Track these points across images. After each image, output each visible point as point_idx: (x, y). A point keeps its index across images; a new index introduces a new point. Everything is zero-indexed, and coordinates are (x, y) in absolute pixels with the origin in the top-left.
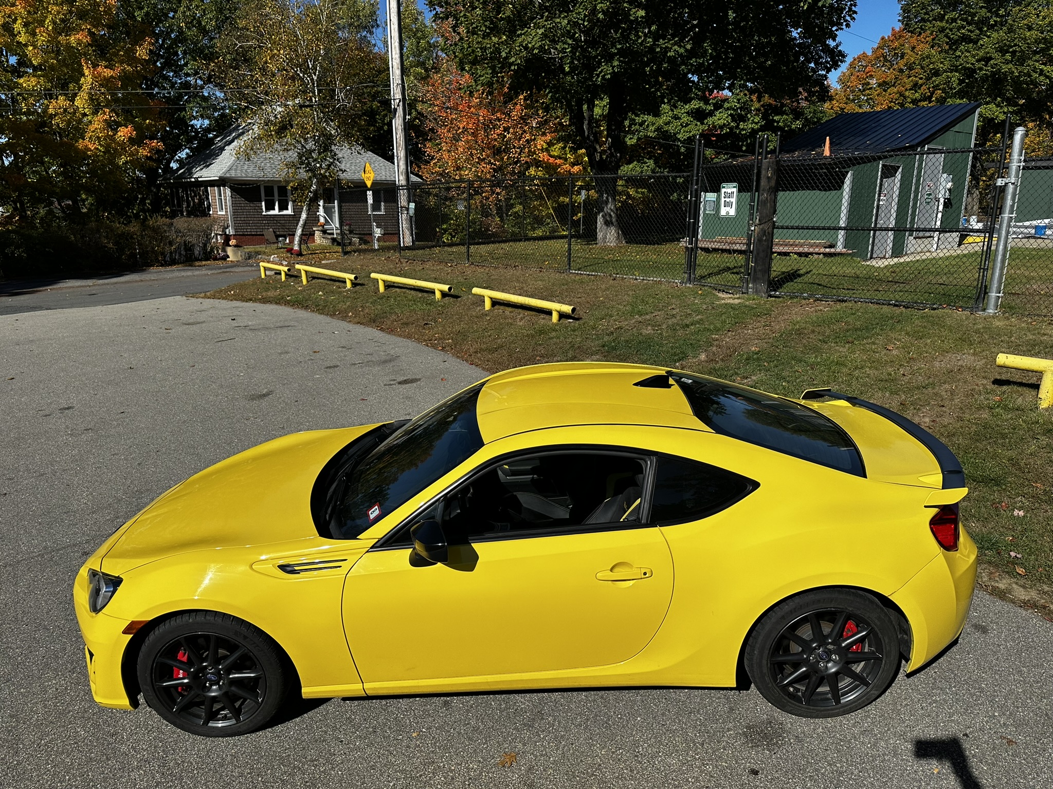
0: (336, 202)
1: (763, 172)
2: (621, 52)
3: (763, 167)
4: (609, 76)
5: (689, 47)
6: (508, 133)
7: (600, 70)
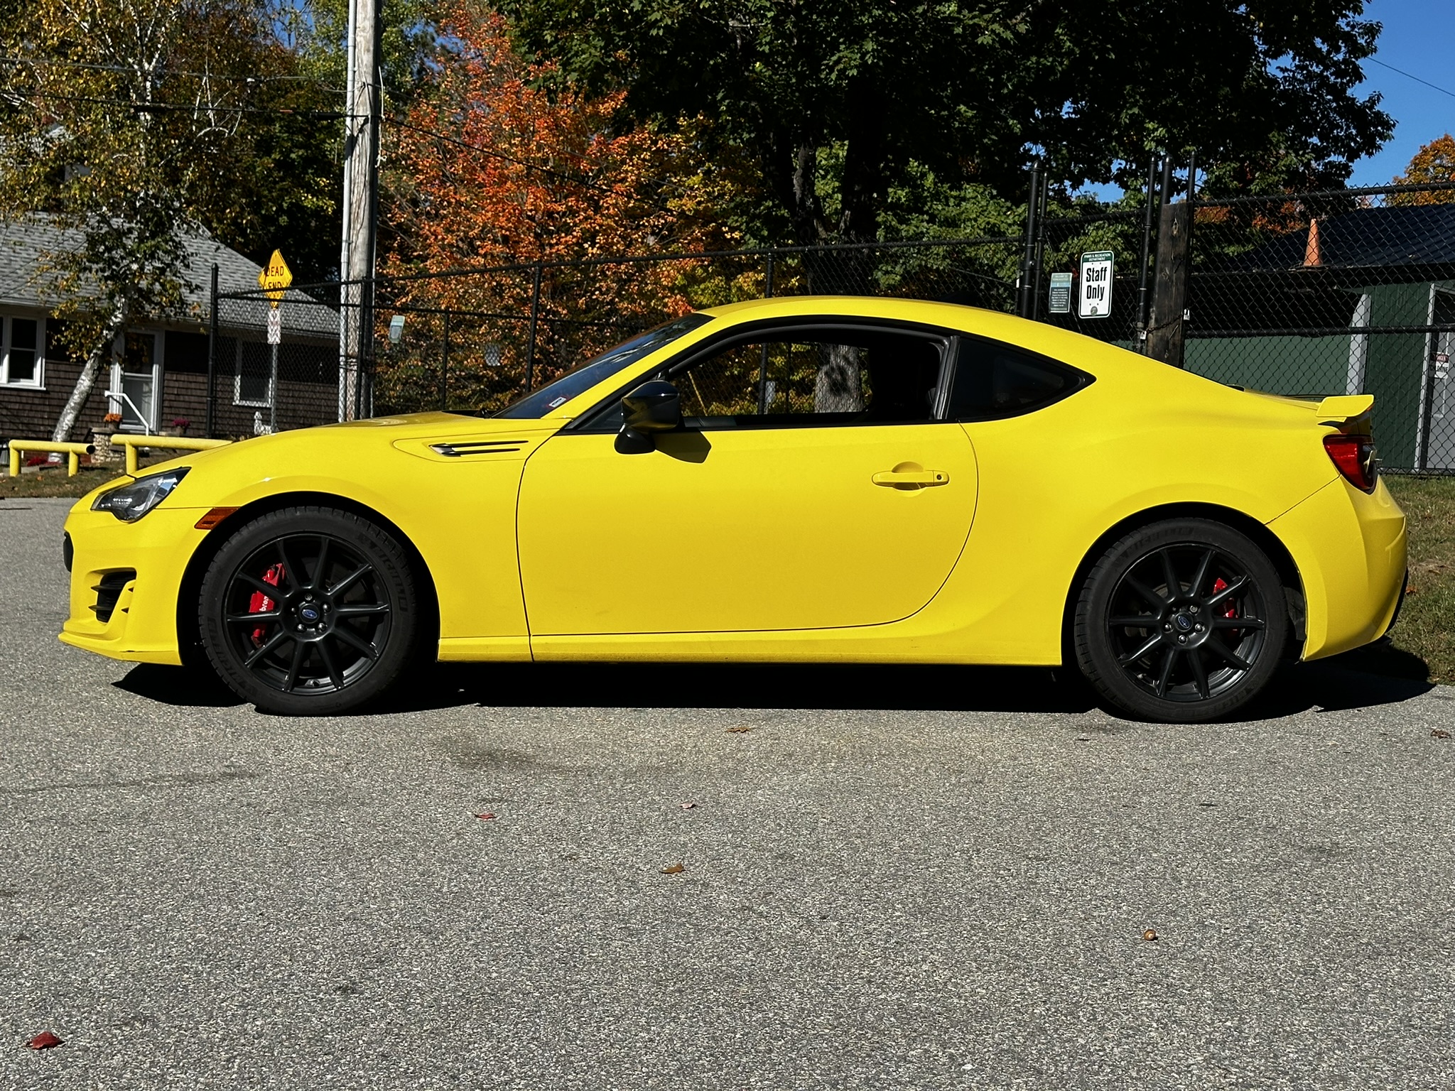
0: (155, 368)
1: (1163, 227)
2: (881, 27)
3: (1163, 217)
4: (855, 72)
5: (1022, 28)
6: (593, 246)
7: (834, 58)
